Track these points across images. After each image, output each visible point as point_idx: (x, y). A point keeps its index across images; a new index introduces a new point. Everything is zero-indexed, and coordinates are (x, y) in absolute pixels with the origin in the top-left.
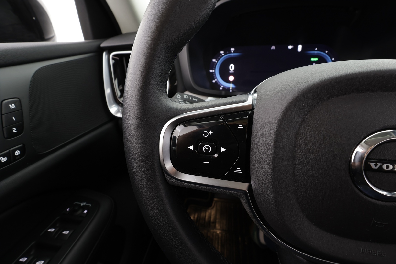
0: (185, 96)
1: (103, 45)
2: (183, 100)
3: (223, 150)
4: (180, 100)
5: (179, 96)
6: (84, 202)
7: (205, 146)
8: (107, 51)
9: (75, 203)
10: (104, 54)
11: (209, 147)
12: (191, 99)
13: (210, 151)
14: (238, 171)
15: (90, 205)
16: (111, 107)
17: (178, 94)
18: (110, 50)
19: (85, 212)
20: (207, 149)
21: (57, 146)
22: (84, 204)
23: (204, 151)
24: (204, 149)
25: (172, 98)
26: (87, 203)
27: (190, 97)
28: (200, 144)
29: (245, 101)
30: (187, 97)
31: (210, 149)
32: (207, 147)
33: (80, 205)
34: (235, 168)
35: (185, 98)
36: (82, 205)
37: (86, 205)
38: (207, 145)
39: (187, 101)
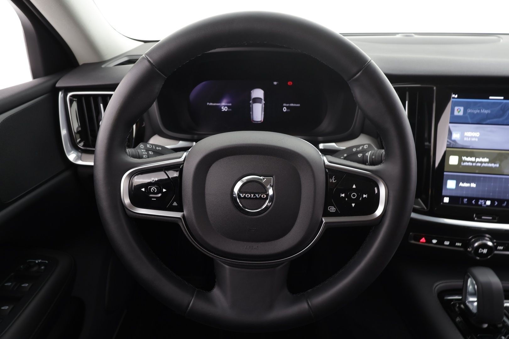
0: (148, 146)
1: (58, 85)
2: (146, 150)
3: (164, 190)
4: (143, 150)
5: (142, 146)
6: (39, 259)
7: (152, 188)
8: (63, 91)
9: (28, 261)
10: (61, 95)
11: (155, 188)
12: (154, 148)
13: (155, 192)
14: (175, 204)
15: (47, 262)
16: (69, 155)
17: (141, 144)
18: (67, 90)
19: (43, 267)
20: (154, 190)
21: (18, 196)
22: (40, 261)
23: (152, 191)
24: (151, 190)
25: (136, 148)
26: (42, 260)
27: (154, 146)
28: (149, 187)
29: (180, 158)
30: (150, 146)
31: (156, 190)
32: (154, 189)
33: (35, 262)
34: (173, 203)
35: (149, 148)
36: (37, 262)
37: (42, 262)
38: (154, 188)
39: (150, 151)
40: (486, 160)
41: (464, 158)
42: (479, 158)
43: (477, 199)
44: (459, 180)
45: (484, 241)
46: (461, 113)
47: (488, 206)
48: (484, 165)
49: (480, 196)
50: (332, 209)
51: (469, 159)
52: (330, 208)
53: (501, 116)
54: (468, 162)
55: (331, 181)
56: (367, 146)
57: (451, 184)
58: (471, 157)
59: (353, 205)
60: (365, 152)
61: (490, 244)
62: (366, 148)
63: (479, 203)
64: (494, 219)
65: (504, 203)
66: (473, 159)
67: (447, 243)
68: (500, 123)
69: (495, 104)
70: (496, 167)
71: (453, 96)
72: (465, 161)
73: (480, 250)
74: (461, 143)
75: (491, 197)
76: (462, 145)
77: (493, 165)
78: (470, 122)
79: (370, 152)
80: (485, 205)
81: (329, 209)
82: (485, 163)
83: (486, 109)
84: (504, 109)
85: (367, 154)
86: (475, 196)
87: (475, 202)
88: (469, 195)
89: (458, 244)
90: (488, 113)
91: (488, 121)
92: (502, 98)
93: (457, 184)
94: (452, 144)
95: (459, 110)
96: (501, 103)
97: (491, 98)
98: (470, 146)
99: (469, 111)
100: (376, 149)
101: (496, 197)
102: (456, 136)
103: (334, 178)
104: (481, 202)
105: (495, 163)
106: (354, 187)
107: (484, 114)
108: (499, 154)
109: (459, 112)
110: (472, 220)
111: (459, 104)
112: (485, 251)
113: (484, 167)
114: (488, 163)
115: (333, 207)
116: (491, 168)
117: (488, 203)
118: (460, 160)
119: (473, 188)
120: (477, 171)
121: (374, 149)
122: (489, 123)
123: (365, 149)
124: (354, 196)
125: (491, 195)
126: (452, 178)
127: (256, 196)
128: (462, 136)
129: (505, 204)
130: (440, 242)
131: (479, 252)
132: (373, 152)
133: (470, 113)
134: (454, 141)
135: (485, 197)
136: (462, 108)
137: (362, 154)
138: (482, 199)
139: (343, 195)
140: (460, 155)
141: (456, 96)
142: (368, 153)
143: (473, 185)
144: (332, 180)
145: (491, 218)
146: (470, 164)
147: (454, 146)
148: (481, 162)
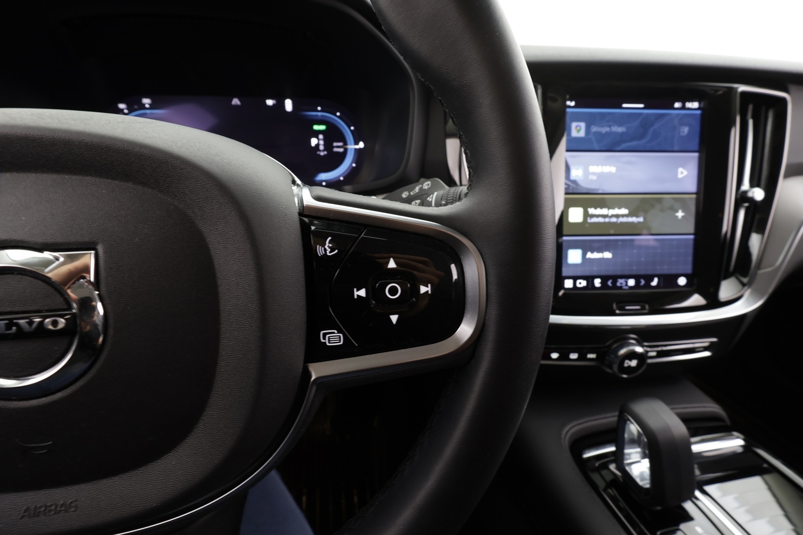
40: (624, 211)
41: (591, 211)
42: (613, 208)
43: (615, 278)
44: (586, 248)
45: (631, 348)
46: (582, 134)
47: (631, 288)
48: (622, 220)
49: (619, 273)
50: (333, 338)
51: (599, 211)
52: (325, 335)
53: (641, 137)
54: (598, 216)
55: (320, 251)
56: (428, 185)
57: (574, 256)
58: (602, 208)
59: (394, 318)
60: (425, 196)
61: (639, 349)
62: (428, 188)
63: (618, 284)
64: (643, 308)
65: (652, 280)
66: (604, 211)
67: (574, 356)
68: (640, 149)
69: (632, 116)
70: (639, 223)
71: (568, 103)
72: (593, 216)
73: (627, 363)
74: (585, 185)
75: (634, 273)
76: (587, 189)
77: (634, 219)
78: (597, 148)
79: (436, 194)
80: (627, 288)
81: (324, 338)
82: (623, 216)
83: (620, 125)
84: (646, 124)
85: (429, 199)
86: (611, 273)
87: (612, 283)
88: (603, 273)
89: (591, 356)
90: (622, 134)
91: (623, 146)
92: (641, 106)
93: (584, 255)
94: (571, 188)
95: (578, 128)
96: (641, 114)
97: (625, 105)
98: (598, 190)
99: (594, 129)
100: (447, 187)
101: (642, 272)
102: (576, 173)
103: (329, 243)
104: (620, 282)
105: (637, 216)
106: (392, 264)
107: (615, 133)
108: (643, 200)
109: (578, 131)
110: (612, 313)
111: (578, 118)
112: (634, 363)
113: (622, 223)
114: (627, 216)
115: (336, 331)
116: (632, 223)
117: (631, 282)
118: (586, 215)
119: (608, 259)
120: (612, 232)
121: (444, 187)
122: (625, 149)
123: (425, 189)
124: (393, 291)
125: (635, 270)
126: (575, 245)
127: (17, 325)
128: (586, 173)
129: (655, 282)
130: (564, 356)
131: (626, 365)
132: (441, 192)
133: (595, 133)
134: (574, 182)
135: (627, 273)
136: (583, 125)
137: (419, 201)
138: (622, 277)
139: (362, 293)
140: (585, 205)
141: (573, 104)
142: (431, 196)
143: (608, 255)
144: (325, 250)
145: (638, 307)
146: (601, 220)
147: (575, 191)
148: (617, 216)
